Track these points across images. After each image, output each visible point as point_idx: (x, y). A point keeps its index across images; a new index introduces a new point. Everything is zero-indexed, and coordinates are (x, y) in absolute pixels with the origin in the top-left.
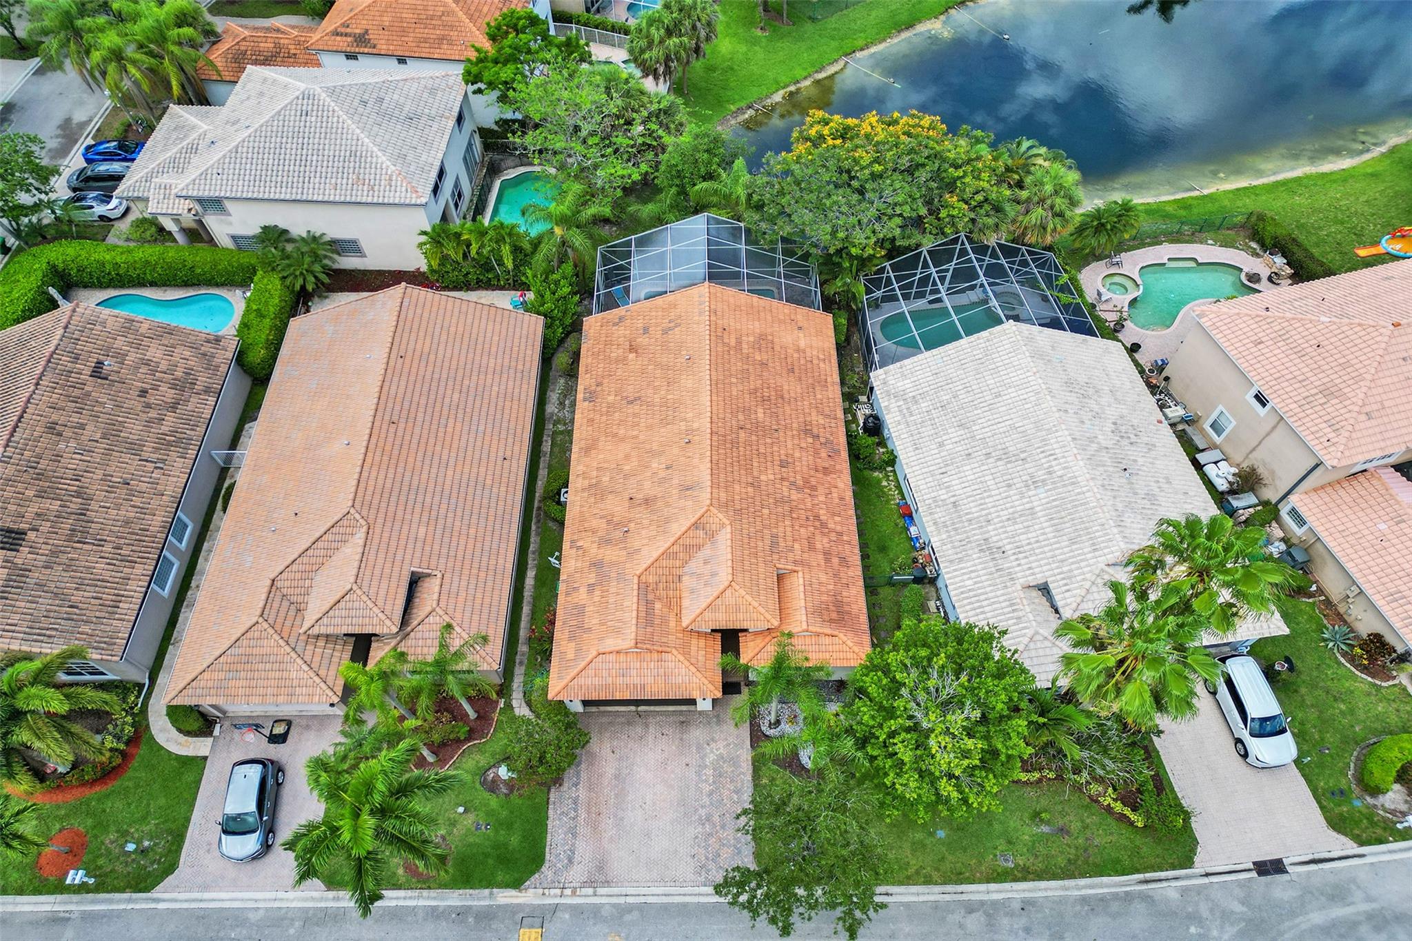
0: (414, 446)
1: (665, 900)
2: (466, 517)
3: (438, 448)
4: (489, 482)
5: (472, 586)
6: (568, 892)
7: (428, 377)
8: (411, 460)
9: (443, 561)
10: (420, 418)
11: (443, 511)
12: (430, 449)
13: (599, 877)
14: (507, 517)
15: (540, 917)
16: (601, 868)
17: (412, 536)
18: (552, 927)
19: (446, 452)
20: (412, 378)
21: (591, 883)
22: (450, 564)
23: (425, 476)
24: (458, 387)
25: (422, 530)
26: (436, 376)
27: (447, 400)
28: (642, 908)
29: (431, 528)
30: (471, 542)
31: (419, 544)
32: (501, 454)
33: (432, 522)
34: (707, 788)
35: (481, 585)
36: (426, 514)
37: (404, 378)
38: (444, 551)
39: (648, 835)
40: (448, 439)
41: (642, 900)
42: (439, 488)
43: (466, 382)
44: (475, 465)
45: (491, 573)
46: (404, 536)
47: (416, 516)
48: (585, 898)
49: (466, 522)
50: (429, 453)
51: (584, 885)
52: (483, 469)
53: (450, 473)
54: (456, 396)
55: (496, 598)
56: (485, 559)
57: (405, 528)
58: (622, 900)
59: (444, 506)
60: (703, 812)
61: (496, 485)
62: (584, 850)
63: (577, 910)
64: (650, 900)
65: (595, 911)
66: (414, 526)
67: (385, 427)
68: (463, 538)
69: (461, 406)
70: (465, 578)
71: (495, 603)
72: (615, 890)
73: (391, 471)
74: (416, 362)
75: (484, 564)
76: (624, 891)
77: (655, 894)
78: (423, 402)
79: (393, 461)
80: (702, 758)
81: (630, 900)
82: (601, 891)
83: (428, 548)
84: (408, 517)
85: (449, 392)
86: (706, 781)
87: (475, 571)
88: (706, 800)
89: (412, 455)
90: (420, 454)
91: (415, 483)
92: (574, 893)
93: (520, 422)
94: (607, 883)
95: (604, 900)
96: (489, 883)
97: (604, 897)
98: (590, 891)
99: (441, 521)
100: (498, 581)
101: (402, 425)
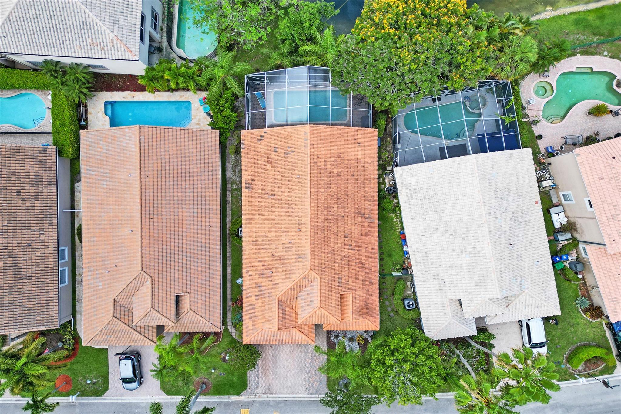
0: (164, 230)
1: (294, 399)
2: (196, 263)
3: (176, 228)
4: (204, 241)
5: (204, 297)
6: (257, 397)
7: (163, 186)
8: (164, 238)
9: (189, 287)
10: (164, 213)
11: (184, 262)
12: (172, 229)
13: (268, 392)
14: (215, 258)
15: (248, 405)
16: (269, 389)
17: (173, 278)
18: (253, 409)
19: (180, 229)
20: (155, 189)
21: (266, 394)
22: (192, 288)
23: (172, 245)
24: (180, 189)
25: (177, 274)
26: (168, 185)
27: (176, 198)
28: (285, 402)
29: (181, 272)
30: (200, 275)
31: (177, 282)
32: (207, 224)
33: (181, 269)
34: (309, 361)
35: (207, 295)
36: (177, 266)
37: (151, 190)
38: (188, 282)
39: (286, 377)
40: (180, 221)
41: (285, 399)
42: (180, 251)
43: (184, 185)
44: (196, 234)
45: (211, 288)
46: (169, 280)
47: (173, 267)
48: (264, 399)
49: (196, 265)
50: (172, 232)
51: (263, 394)
52: (200, 235)
53: (184, 241)
54: (180, 194)
55: (215, 300)
56: (208, 282)
57: (169, 275)
58: (277, 399)
59: (185, 260)
60: (307, 370)
61: (207, 242)
62: (262, 382)
63: (261, 403)
64: (288, 399)
65: (268, 403)
66: (172, 273)
67: (148, 222)
68: (196, 274)
69: (184, 201)
70: (200, 293)
71: (215, 302)
72: (275, 396)
73: (156, 246)
74: (155, 178)
75: (207, 285)
76: (278, 396)
77: (290, 398)
78: (164, 202)
79: (156, 241)
80: (307, 349)
81: (281, 399)
82: (269, 396)
83: (181, 283)
84: (169, 269)
85: (176, 193)
86: (309, 358)
87: (204, 289)
88: (309, 365)
89: (164, 235)
90: (168, 233)
91: (169, 250)
92: (259, 396)
93: (215, 203)
94: (271, 394)
95: (271, 399)
96: (227, 393)
97: (270, 398)
98: (266, 396)
99: (184, 268)
100: (215, 292)
101: (156, 219)
